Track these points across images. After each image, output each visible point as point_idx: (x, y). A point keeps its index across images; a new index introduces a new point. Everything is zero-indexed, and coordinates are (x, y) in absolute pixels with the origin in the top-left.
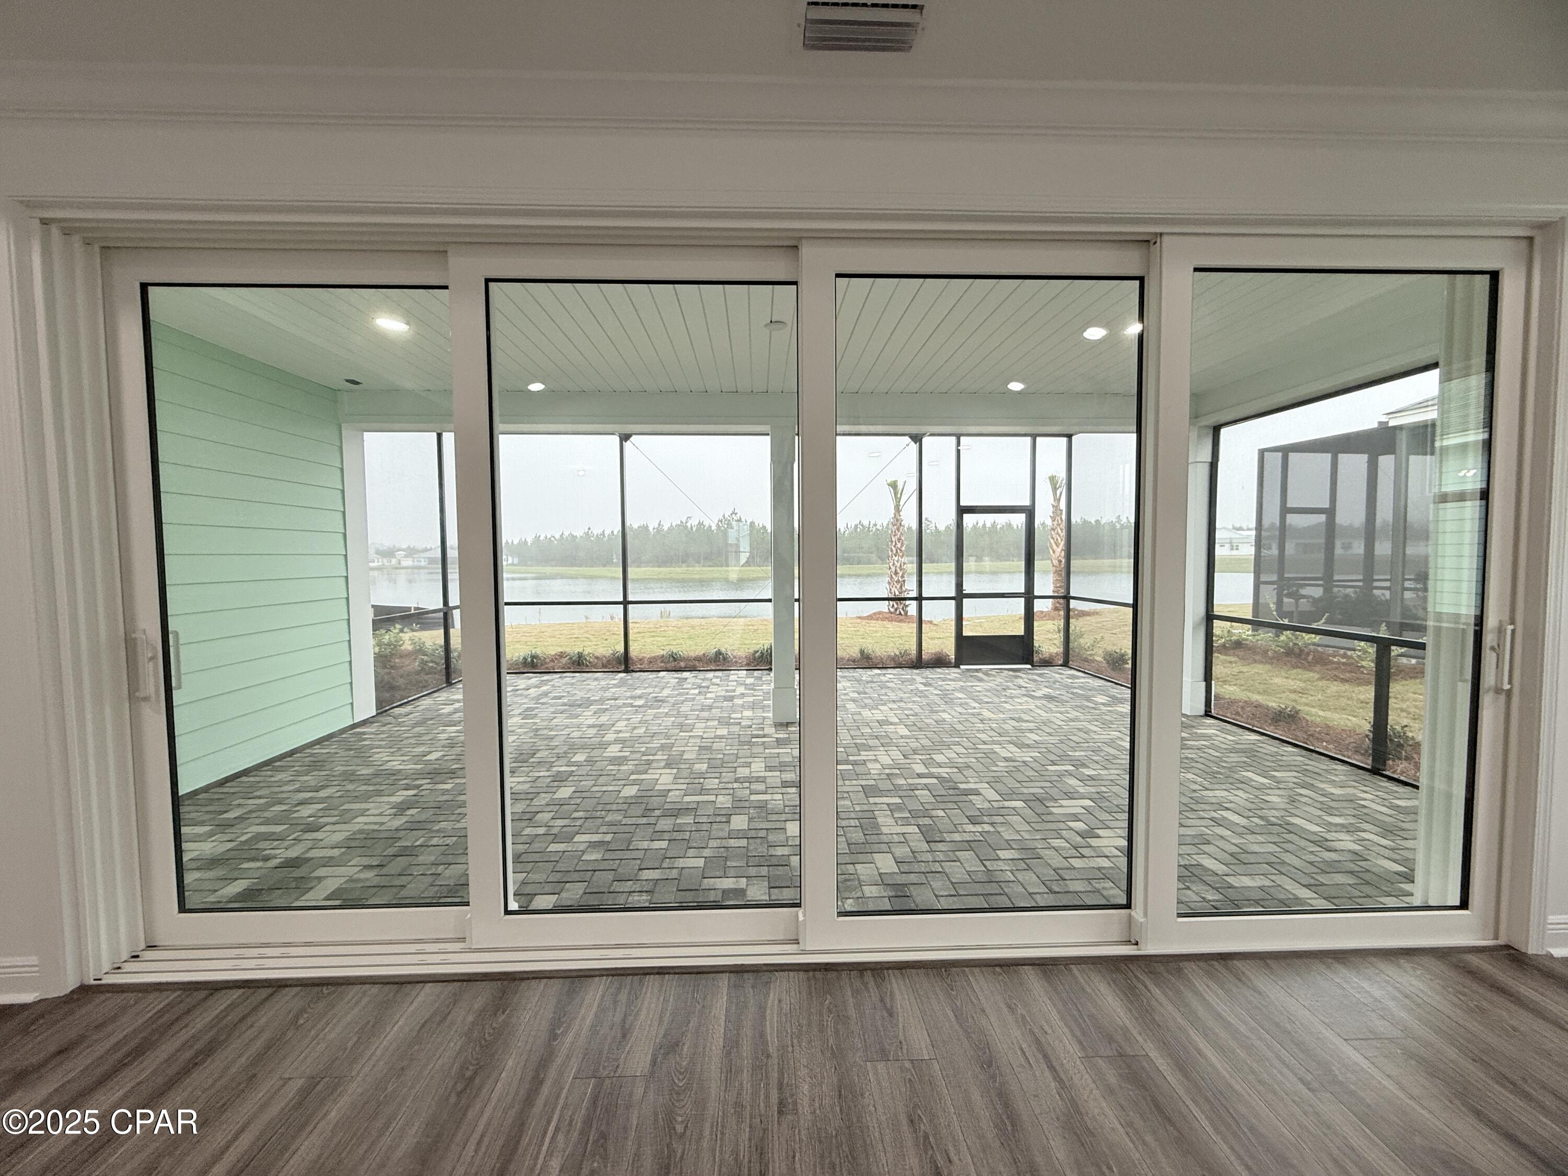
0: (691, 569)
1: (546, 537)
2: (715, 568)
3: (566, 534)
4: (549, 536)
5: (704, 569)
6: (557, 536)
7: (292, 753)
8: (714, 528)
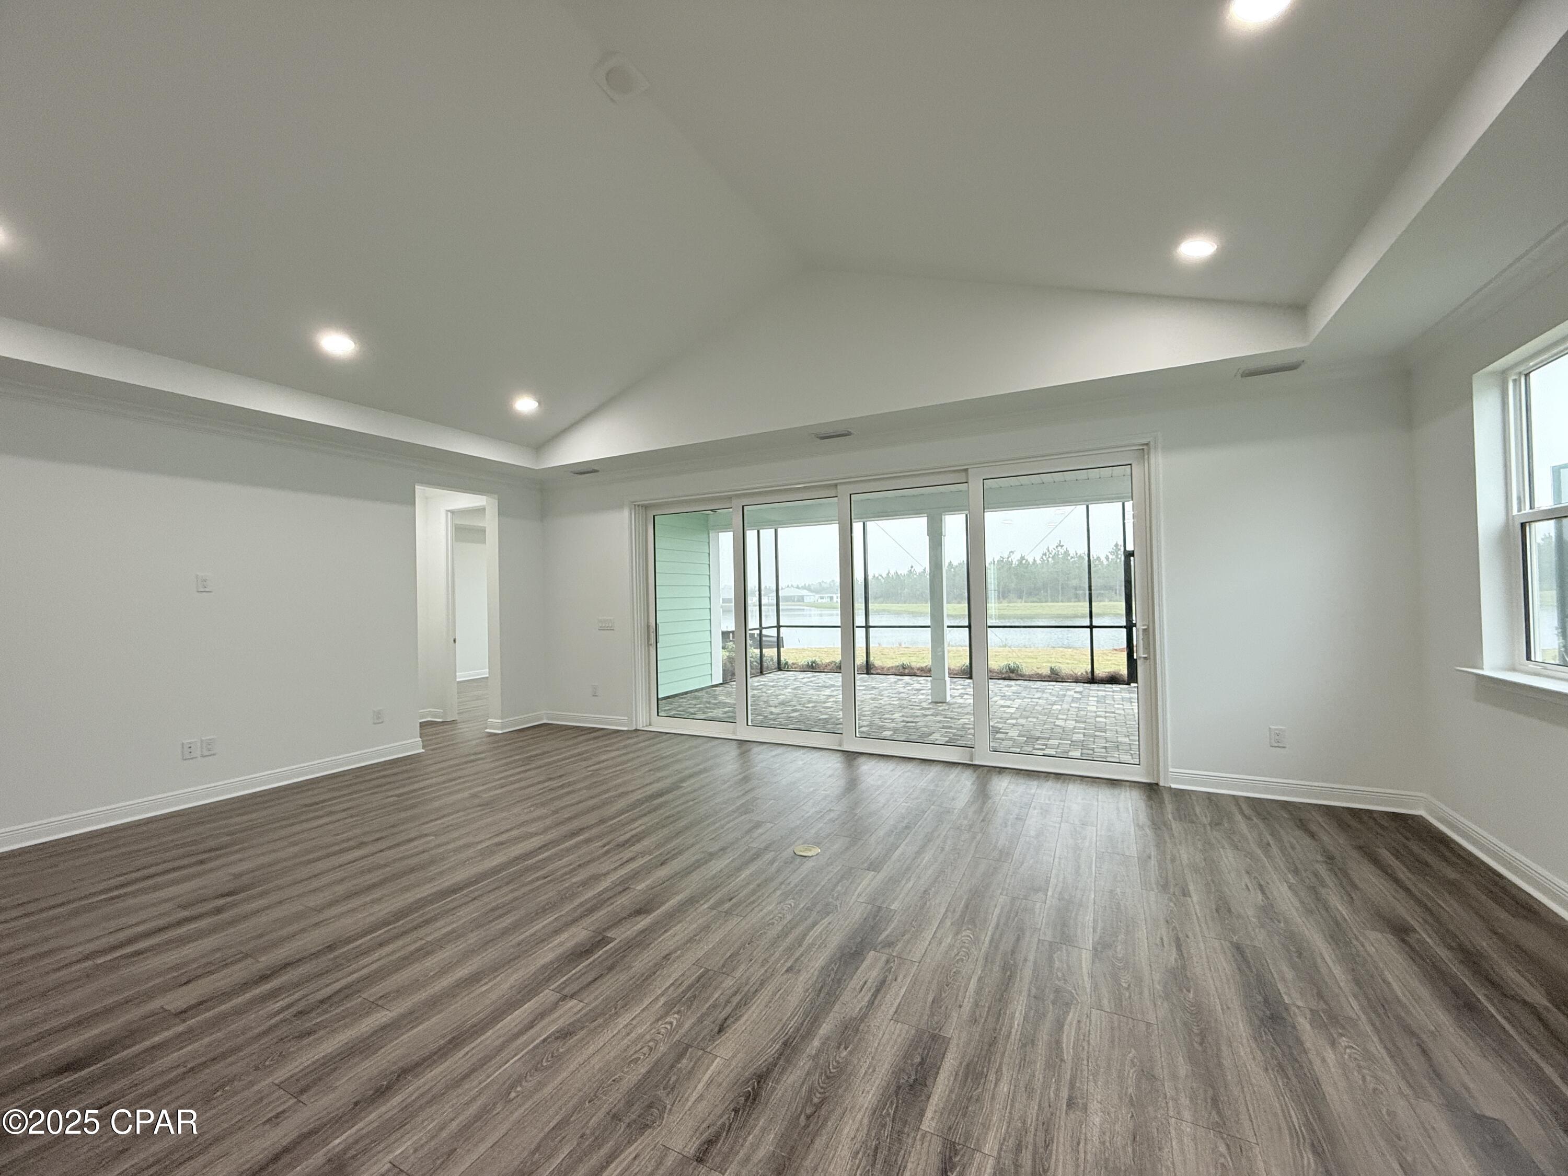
0: (1011, 605)
1: (874, 576)
2: (1039, 604)
3: (892, 572)
4: (876, 575)
5: (1027, 604)
6: (884, 575)
7: (686, 693)
8: (1038, 562)
